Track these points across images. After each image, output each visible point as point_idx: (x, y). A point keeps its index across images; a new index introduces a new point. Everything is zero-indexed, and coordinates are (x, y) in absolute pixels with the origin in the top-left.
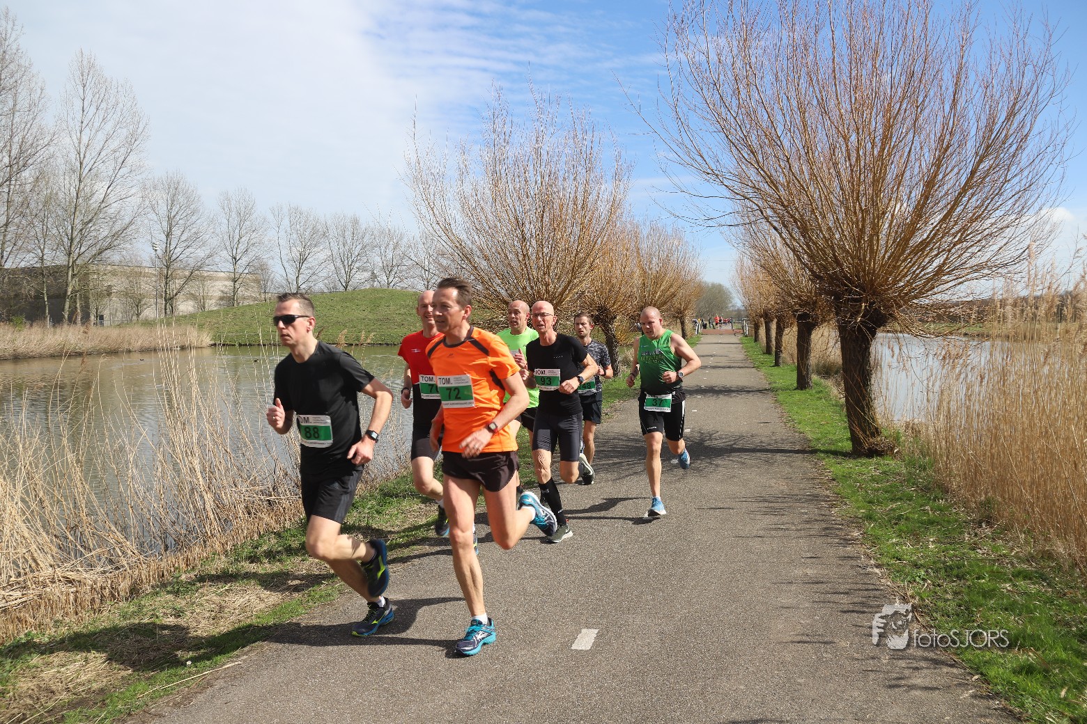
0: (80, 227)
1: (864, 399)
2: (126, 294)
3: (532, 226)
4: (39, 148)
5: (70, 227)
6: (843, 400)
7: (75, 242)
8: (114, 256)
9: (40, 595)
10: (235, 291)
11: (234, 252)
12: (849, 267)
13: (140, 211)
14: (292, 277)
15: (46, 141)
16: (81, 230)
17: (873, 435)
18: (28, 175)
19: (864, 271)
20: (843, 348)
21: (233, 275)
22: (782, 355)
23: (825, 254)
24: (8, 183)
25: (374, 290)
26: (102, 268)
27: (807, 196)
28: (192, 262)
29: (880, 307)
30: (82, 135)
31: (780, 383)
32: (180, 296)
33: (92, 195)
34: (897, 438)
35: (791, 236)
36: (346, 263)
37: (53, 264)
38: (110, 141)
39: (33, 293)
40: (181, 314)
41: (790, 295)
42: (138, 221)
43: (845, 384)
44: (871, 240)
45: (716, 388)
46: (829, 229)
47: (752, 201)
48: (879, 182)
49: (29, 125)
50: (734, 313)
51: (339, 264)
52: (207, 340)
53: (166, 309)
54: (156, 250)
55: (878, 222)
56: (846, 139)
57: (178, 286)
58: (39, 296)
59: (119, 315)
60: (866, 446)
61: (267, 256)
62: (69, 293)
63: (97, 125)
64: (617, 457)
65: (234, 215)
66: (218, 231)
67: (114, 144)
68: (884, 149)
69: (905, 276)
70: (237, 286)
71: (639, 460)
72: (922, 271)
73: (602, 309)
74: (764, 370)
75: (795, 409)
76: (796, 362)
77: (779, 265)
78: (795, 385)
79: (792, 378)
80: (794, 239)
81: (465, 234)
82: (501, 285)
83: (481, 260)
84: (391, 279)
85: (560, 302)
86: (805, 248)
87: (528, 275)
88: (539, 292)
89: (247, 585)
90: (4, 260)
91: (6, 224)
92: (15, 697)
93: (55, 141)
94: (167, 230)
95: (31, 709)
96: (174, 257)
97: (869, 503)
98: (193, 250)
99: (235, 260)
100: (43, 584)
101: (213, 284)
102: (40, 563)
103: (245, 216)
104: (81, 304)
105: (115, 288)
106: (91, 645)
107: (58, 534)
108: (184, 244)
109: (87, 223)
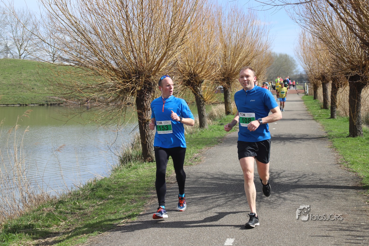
31: (336, 131)
35: (345, 10)
41: (343, 61)
45: (283, 137)
50: (298, 77)
64: (204, 192)
71: (224, 194)
73: (192, 75)
74: (322, 122)
75: (348, 152)
76: (348, 114)
77: (334, 36)
78: (348, 133)
79: (345, 128)
80: (348, 13)
81: (79, 14)
82: (110, 56)
83: (93, 35)
84: (22, 52)
85: (158, 69)
86: (357, 20)
87: (132, 48)
88: (141, 62)
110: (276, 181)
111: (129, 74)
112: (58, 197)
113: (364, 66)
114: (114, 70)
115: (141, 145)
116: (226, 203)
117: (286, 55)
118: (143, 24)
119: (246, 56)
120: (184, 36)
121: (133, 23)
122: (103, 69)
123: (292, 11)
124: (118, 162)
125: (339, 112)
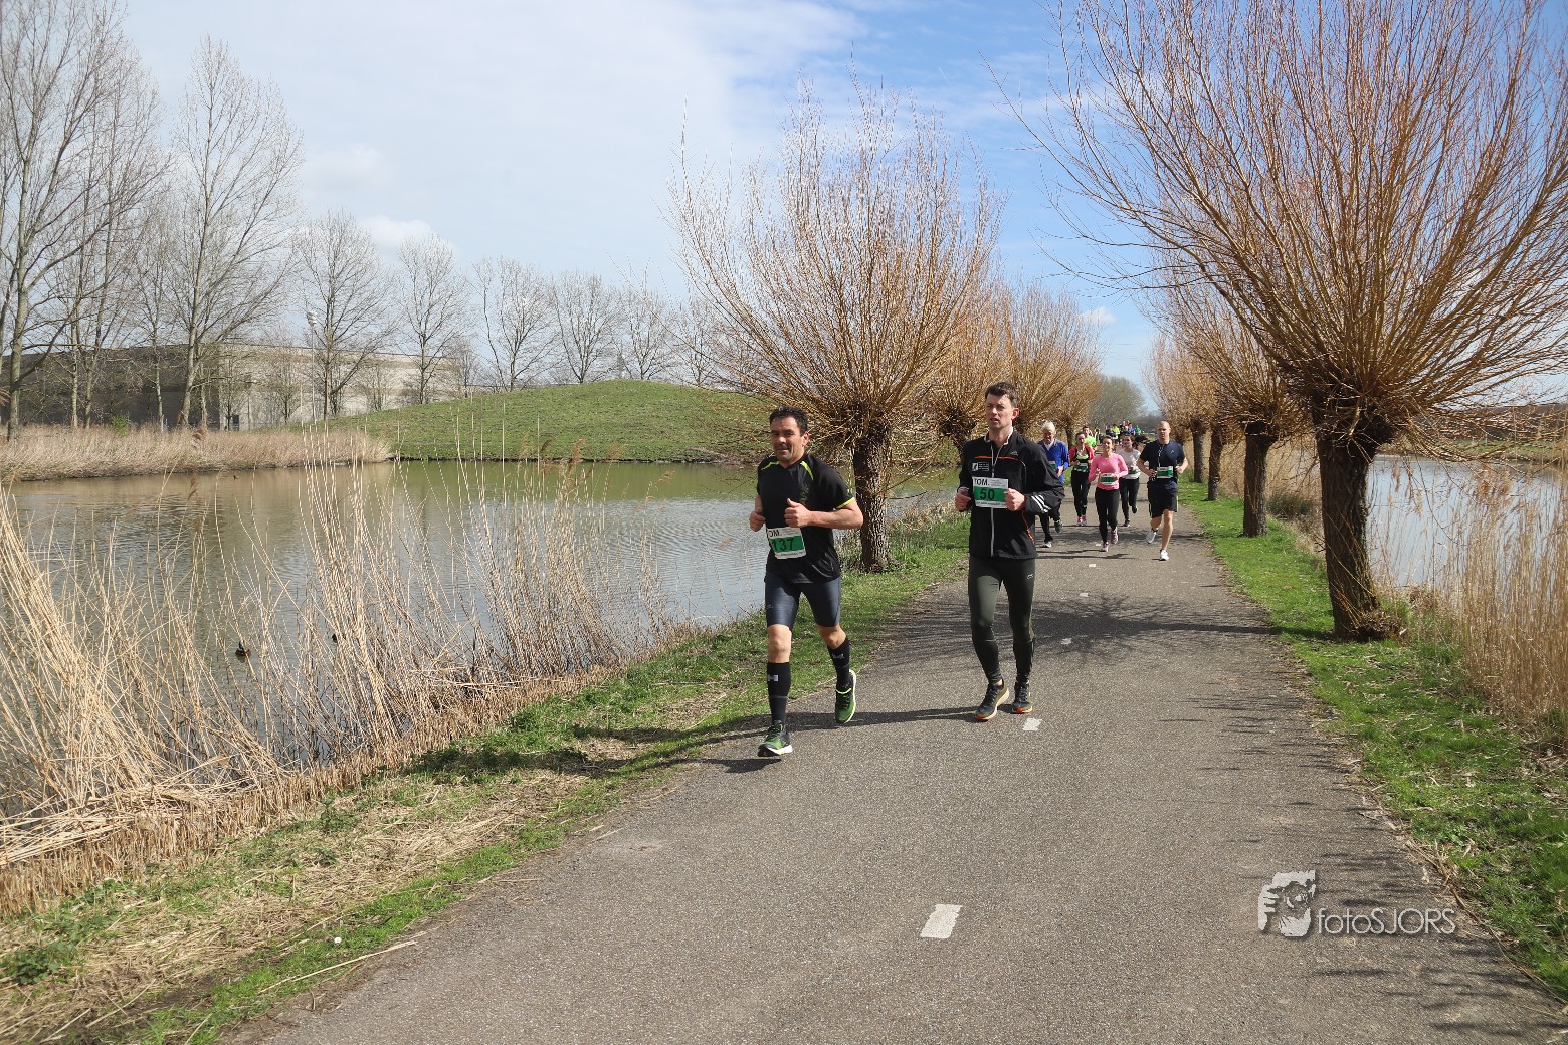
0: (205, 288)
1: (1356, 556)
2: (272, 387)
3: (854, 288)
4: (150, 176)
5: (192, 291)
6: (1323, 554)
7: (199, 312)
8: (254, 332)
9: (130, 823)
10: (423, 381)
11: (423, 327)
12: (1338, 356)
13: (289, 267)
14: (505, 363)
15: (161, 164)
16: (208, 294)
17: (1366, 607)
18: (132, 213)
19: (1359, 359)
20: (1323, 472)
21: (421, 359)
22: (1223, 484)
23: (1300, 333)
24: (106, 227)
25: (621, 382)
26: (237, 349)
27: (1275, 244)
28: (362, 340)
29: (1383, 414)
30: (209, 159)
31: (1219, 525)
32: (346, 388)
33: (223, 245)
34: (1402, 613)
35: (1247, 303)
36: (582, 343)
37: (169, 343)
38: (248, 166)
39: (140, 383)
40: (347, 414)
41: (1238, 396)
42: (287, 282)
43: (1325, 530)
44: (1371, 312)
46: (1307, 294)
47: (1188, 252)
49: (134, 147)
51: (572, 345)
52: (383, 451)
54: (312, 324)
56: (1334, 157)
57: (342, 375)
58: (148, 388)
59: (262, 415)
60: (1356, 624)
61: (470, 332)
62: (190, 384)
63: (229, 144)
65: (422, 272)
66: (399, 296)
67: (253, 171)
68: (1395, 173)
69: (1423, 367)
70: (426, 375)
72: (1448, 360)
73: (955, 412)
75: (1243, 564)
76: (1242, 493)
77: (1220, 350)
78: (1241, 529)
79: (1236, 518)
80: (1251, 308)
81: (756, 301)
82: (809, 376)
83: (779, 338)
84: (645, 367)
85: (896, 401)
86: (1269, 322)
87: (848, 360)
88: (865, 385)
89: (430, 818)
90: (102, 335)
91: (104, 286)
92: (82, 983)
93: (171, 168)
94: (328, 295)
95: (104, 1002)
96: (338, 332)
97: (1367, 712)
98: (365, 324)
99: (424, 338)
100: (136, 807)
101: (392, 371)
102: (132, 775)
103: (437, 275)
104: (207, 399)
105: (256, 377)
106: (196, 906)
107: (159, 731)
108: (354, 314)
109: (215, 285)
110: (1115, 615)
111: (843, 410)
112: (713, 627)
113: (1273, 406)
114: (814, 400)
115: (859, 542)
117: (1125, 381)
118: (871, 317)
119: (1054, 381)
120: (947, 341)
121: (852, 315)
122: (795, 398)
123: (1143, 300)
125: (1225, 489)
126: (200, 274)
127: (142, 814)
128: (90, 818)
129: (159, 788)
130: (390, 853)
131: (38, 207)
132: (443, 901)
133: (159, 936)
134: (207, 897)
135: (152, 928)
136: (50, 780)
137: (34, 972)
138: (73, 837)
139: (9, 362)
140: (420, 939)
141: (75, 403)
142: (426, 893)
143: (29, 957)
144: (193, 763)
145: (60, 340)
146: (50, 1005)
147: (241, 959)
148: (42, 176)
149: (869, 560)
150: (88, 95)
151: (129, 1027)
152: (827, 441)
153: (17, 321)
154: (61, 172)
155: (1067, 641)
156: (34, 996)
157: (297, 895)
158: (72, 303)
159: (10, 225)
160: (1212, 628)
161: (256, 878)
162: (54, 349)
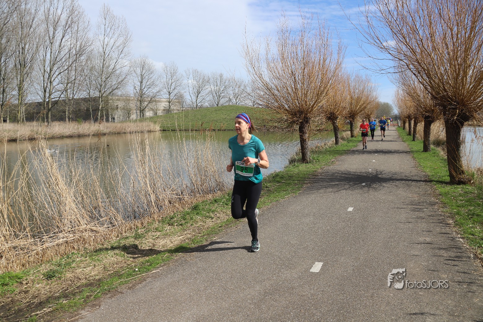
0: (104, 80)
1: (457, 157)
3: (299, 75)
4: (87, 46)
5: (100, 81)
6: (446, 157)
7: (102, 87)
8: (119, 92)
9: (80, 236)
11: (169, 90)
12: (451, 93)
13: (129, 72)
14: (194, 100)
15: (90, 43)
16: (105, 81)
17: (460, 174)
18: (82, 58)
19: (459, 94)
20: (446, 131)
21: (169, 100)
22: (417, 136)
23: (439, 86)
24: (75, 62)
25: (230, 106)
26: (114, 98)
27: (431, 58)
28: (151, 94)
29: (466, 112)
30: (105, 40)
31: (415, 148)
32: (147, 109)
33: (109, 66)
34: (473, 175)
35: (422, 77)
36: (217, 94)
37: (94, 96)
38: (116, 42)
39: (85, 109)
40: (147, 117)
41: (421, 107)
42: (128, 76)
43: (447, 149)
44: (462, 79)
45: (384, 151)
46: (441, 74)
47: (403, 61)
48: (468, 50)
49: (83, 38)
50: (394, 116)
51: (214, 94)
52: (158, 128)
53: (140, 115)
54: (136, 90)
55: (467, 70)
56: (451, 30)
57: (145, 105)
58: (88, 110)
59: (121, 117)
60: (457, 179)
61: (183, 91)
62: (100, 108)
63: (111, 36)
64: (337, 181)
65: (169, 73)
66: (162, 81)
67: (118, 44)
68: (471, 34)
69: (479, 97)
70: (170, 105)
71: (348, 182)
73: (332, 113)
74: (407, 143)
75: (422, 161)
76: (423, 139)
77: (416, 93)
78: (422, 149)
79: (421, 146)
80: (424, 79)
81: (268, 80)
82: (285, 102)
83: (276, 91)
84: (237, 101)
85: (312, 110)
86: (429, 83)
87: (297, 98)
88: (302, 105)
89: (166, 235)
90: (74, 95)
91: (75, 80)
92: (65, 280)
93: (93, 44)
94: (140, 80)
95: (71, 286)
96: (144, 92)
97: (458, 206)
98: (152, 89)
99: (170, 93)
100: (82, 232)
101: (160, 104)
102: (81, 222)
103: (173, 74)
104: (105, 113)
105: (119, 106)
106: (97, 259)
107: (89, 211)
108: (148, 87)
109: (107, 78)
110: (380, 176)
111: (295, 113)
113: (433, 110)
114: (287, 110)
115: (301, 153)
116: (350, 187)
117: (388, 103)
118: (304, 84)
119: (364, 103)
120: (328, 91)
121: (298, 84)
122: (281, 109)
123: (391, 77)
124: (288, 163)
125: (418, 137)
126: (103, 75)
127: (84, 234)
128: (69, 235)
129: (88, 226)
130: (154, 245)
131: (55, 57)
132: (168, 259)
133: (86, 268)
134: (100, 257)
135: (85, 265)
136: (58, 224)
137: (52, 276)
138: (64, 240)
139: (48, 102)
140: (161, 270)
141: (67, 115)
142: (163, 257)
143: (50, 272)
144: (98, 219)
145: (62, 96)
146: (55, 286)
147: (109, 274)
148: (57, 48)
149: (304, 159)
150: (69, 22)
151: (77, 292)
152: (290, 123)
153: (50, 91)
154: (62, 46)
155: (364, 184)
156: (51, 283)
157: (126, 257)
158: (65, 85)
159: (48, 62)
160: (410, 180)
161: (114, 252)
162: (60, 99)
